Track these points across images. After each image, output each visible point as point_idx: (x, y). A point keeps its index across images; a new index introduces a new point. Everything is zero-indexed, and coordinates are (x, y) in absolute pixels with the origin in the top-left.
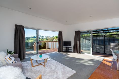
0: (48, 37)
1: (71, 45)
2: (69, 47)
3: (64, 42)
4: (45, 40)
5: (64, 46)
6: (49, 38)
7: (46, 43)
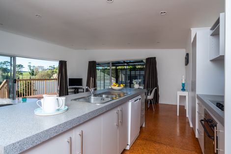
0: (37, 69)
1: (81, 85)
2: (79, 88)
3: (69, 79)
4: (26, 76)
5: (69, 87)
6: (40, 70)
7: (32, 82)
